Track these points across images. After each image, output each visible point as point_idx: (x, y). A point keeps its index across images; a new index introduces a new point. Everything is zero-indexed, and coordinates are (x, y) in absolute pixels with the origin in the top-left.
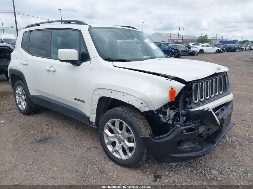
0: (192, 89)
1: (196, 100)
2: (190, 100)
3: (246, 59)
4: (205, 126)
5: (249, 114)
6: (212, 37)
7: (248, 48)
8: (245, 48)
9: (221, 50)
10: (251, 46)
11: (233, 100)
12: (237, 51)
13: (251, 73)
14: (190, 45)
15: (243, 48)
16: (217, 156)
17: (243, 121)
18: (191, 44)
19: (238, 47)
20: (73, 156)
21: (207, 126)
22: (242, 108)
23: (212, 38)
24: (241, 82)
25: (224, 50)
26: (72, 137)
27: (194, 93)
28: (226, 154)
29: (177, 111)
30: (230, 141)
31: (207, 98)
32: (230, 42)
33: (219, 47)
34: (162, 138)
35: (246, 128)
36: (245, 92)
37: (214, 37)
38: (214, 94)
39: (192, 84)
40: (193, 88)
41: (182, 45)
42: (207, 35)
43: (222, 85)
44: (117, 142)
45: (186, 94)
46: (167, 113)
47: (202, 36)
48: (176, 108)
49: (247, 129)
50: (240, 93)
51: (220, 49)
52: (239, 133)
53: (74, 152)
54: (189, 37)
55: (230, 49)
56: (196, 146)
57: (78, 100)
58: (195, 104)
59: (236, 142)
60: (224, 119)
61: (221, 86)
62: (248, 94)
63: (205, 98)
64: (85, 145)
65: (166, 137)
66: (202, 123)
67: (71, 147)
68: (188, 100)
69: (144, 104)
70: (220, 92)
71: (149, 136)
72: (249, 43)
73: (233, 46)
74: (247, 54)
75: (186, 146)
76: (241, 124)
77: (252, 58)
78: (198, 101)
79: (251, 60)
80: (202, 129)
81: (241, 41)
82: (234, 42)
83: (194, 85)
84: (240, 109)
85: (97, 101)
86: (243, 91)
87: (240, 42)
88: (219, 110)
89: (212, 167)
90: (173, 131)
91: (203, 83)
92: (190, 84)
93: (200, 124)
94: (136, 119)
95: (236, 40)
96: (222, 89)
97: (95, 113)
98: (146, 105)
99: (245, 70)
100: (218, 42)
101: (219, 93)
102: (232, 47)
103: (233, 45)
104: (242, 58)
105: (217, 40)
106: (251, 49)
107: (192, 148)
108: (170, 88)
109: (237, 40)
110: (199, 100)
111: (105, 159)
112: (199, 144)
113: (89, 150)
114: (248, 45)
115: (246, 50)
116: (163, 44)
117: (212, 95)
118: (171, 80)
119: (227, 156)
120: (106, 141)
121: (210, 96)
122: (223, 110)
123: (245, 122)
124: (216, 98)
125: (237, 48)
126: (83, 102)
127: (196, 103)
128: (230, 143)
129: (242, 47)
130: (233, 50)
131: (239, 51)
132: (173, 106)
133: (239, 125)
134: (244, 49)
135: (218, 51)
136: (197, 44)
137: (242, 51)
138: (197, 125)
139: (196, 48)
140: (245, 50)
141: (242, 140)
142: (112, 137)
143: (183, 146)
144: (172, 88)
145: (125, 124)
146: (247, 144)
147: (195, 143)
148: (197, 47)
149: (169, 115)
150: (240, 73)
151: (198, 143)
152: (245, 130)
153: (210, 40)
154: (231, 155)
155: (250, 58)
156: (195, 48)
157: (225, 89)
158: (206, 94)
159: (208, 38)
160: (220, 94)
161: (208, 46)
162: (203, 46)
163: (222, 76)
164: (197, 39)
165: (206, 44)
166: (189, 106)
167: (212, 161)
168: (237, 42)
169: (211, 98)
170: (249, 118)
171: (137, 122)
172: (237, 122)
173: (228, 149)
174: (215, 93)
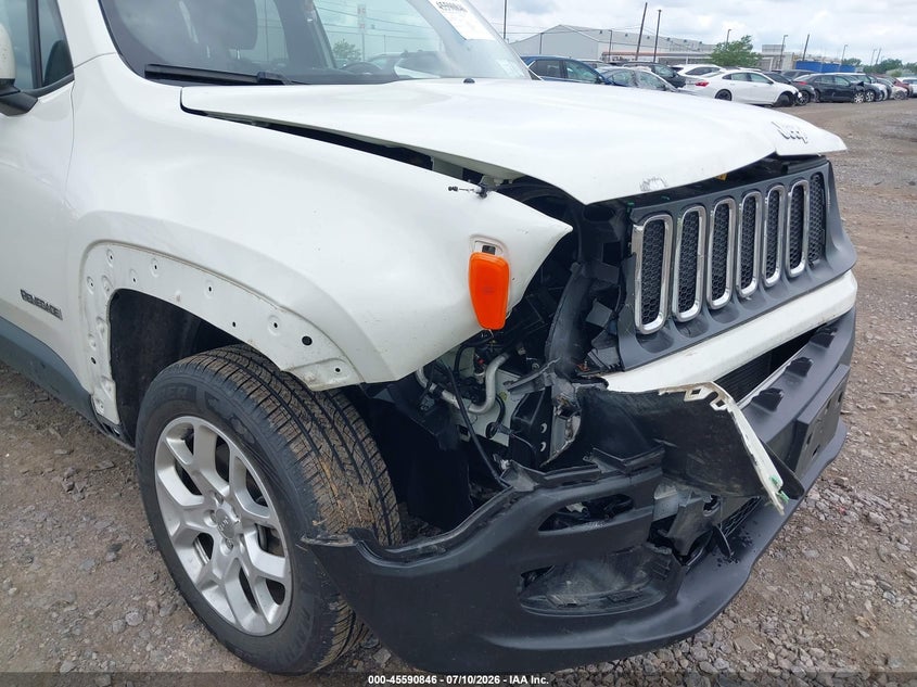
0: (628, 253)
1: (649, 316)
2: (615, 317)
3: (893, 130)
4: (687, 484)
5: (909, 360)
6: (766, 48)
7: (899, 89)
8: (889, 91)
9: (800, 95)
10: (912, 82)
11: (853, 312)
12: (859, 99)
13: (913, 184)
14: (680, 73)
15: (881, 87)
16: (758, 597)
17: (885, 398)
18: (687, 68)
19: (862, 84)
20: (18, 592)
21: (701, 486)
22: (880, 334)
23: (766, 50)
24: (873, 219)
25: (808, 96)
26: (58, 479)
27: (639, 277)
28: (802, 582)
29: (530, 390)
30: (822, 505)
31: (718, 303)
32: (831, 67)
33: (789, 83)
34: (428, 553)
35: (897, 434)
36: (889, 263)
37: (775, 48)
38: (762, 281)
39: (628, 224)
40: (637, 245)
41: (649, 70)
42: (747, 38)
43: (806, 227)
44: (218, 538)
45: (593, 280)
46: (484, 385)
47: (730, 41)
48: (531, 363)
49: (902, 436)
50: (871, 264)
51: (793, 90)
52: (865, 459)
53: (34, 567)
54: (682, 43)
55: (833, 91)
56: (634, 588)
57: (38, 302)
58: (641, 337)
59: (853, 514)
60: (807, 426)
61: (801, 237)
62: (904, 269)
63: (705, 303)
64: (106, 524)
65: (450, 546)
66: (672, 469)
67: (27, 540)
68: (601, 315)
69: (321, 348)
70: (793, 267)
71: (351, 542)
72: (903, 72)
73: (842, 80)
74: (895, 112)
75: (574, 594)
76: (872, 409)
77: (913, 127)
78: (666, 323)
79: (909, 133)
80: (670, 498)
81: (874, 63)
82: (847, 65)
83: (640, 229)
84: (869, 336)
85: (104, 314)
86: (883, 258)
87: (868, 70)
88: (782, 370)
89: (727, 665)
90: (493, 514)
91: (696, 214)
92: (616, 225)
93: (659, 472)
94: (290, 430)
95: (853, 61)
96: (804, 254)
97: (109, 375)
98: (334, 353)
99: (889, 170)
100: (787, 66)
101: (785, 272)
102: (841, 82)
103: (844, 78)
104: (877, 127)
105: (784, 60)
106: (911, 95)
107: (609, 601)
108: (479, 249)
109: (859, 61)
110: (672, 318)
111: (176, 615)
112: (651, 576)
113: (111, 556)
114: (901, 79)
115: (889, 96)
116: (575, 67)
117: (745, 284)
118: (482, 194)
119: (809, 595)
120: (172, 530)
121: (735, 292)
122: (801, 368)
123: (892, 403)
124: (770, 299)
125: (859, 88)
126: (55, 312)
127: (653, 335)
128: (822, 518)
129: (876, 85)
130: (844, 96)
131: (865, 101)
132: (521, 352)
133: (864, 419)
134: (885, 92)
135: (786, 98)
136: (710, 70)
137: (874, 101)
138: (636, 479)
139: (704, 85)
140: (888, 99)
141: (880, 500)
142: (190, 509)
143: (559, 587)
144: (488, 249)
145: (235, 450)
146: (906, 520)
147: (629, 576)
148: (707, 80)
149: (499, 399)
150: (871, 184)
151: (644, 574)
152: (894, 444)
153: (759, 56)
154: (827, 590)
155: (907, 126)
156: (699, 84)
157: (821, 249)
158: (714, 277)
159: (751, 47)
160: (791, 279)
161: (748, 77)
162: (729, 77)
163: (805, 182)
164: (712, 52)
165: (743, 70)
166: (605, 355)
167: (729, 624)
168: (857, 69)
169: (741, 299)
170: (910, 382)
171: (292, 446)
172: (854, 401)
173: (813, 553)
174: (764, 271)
